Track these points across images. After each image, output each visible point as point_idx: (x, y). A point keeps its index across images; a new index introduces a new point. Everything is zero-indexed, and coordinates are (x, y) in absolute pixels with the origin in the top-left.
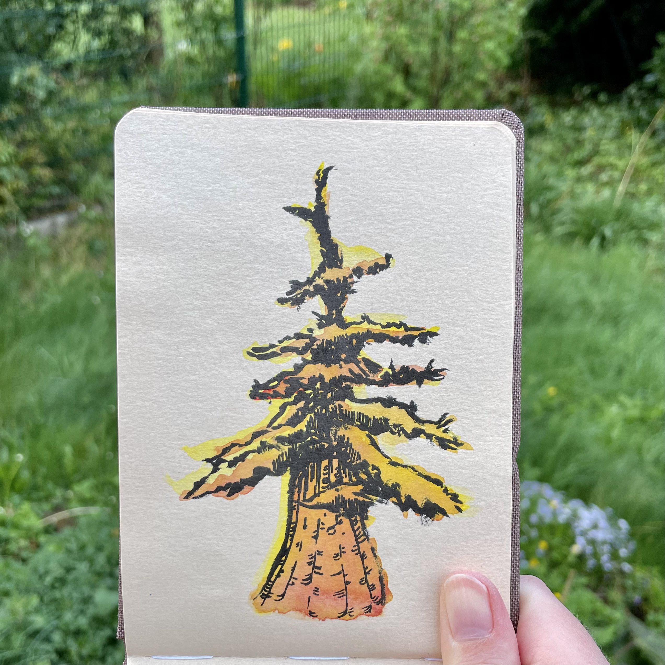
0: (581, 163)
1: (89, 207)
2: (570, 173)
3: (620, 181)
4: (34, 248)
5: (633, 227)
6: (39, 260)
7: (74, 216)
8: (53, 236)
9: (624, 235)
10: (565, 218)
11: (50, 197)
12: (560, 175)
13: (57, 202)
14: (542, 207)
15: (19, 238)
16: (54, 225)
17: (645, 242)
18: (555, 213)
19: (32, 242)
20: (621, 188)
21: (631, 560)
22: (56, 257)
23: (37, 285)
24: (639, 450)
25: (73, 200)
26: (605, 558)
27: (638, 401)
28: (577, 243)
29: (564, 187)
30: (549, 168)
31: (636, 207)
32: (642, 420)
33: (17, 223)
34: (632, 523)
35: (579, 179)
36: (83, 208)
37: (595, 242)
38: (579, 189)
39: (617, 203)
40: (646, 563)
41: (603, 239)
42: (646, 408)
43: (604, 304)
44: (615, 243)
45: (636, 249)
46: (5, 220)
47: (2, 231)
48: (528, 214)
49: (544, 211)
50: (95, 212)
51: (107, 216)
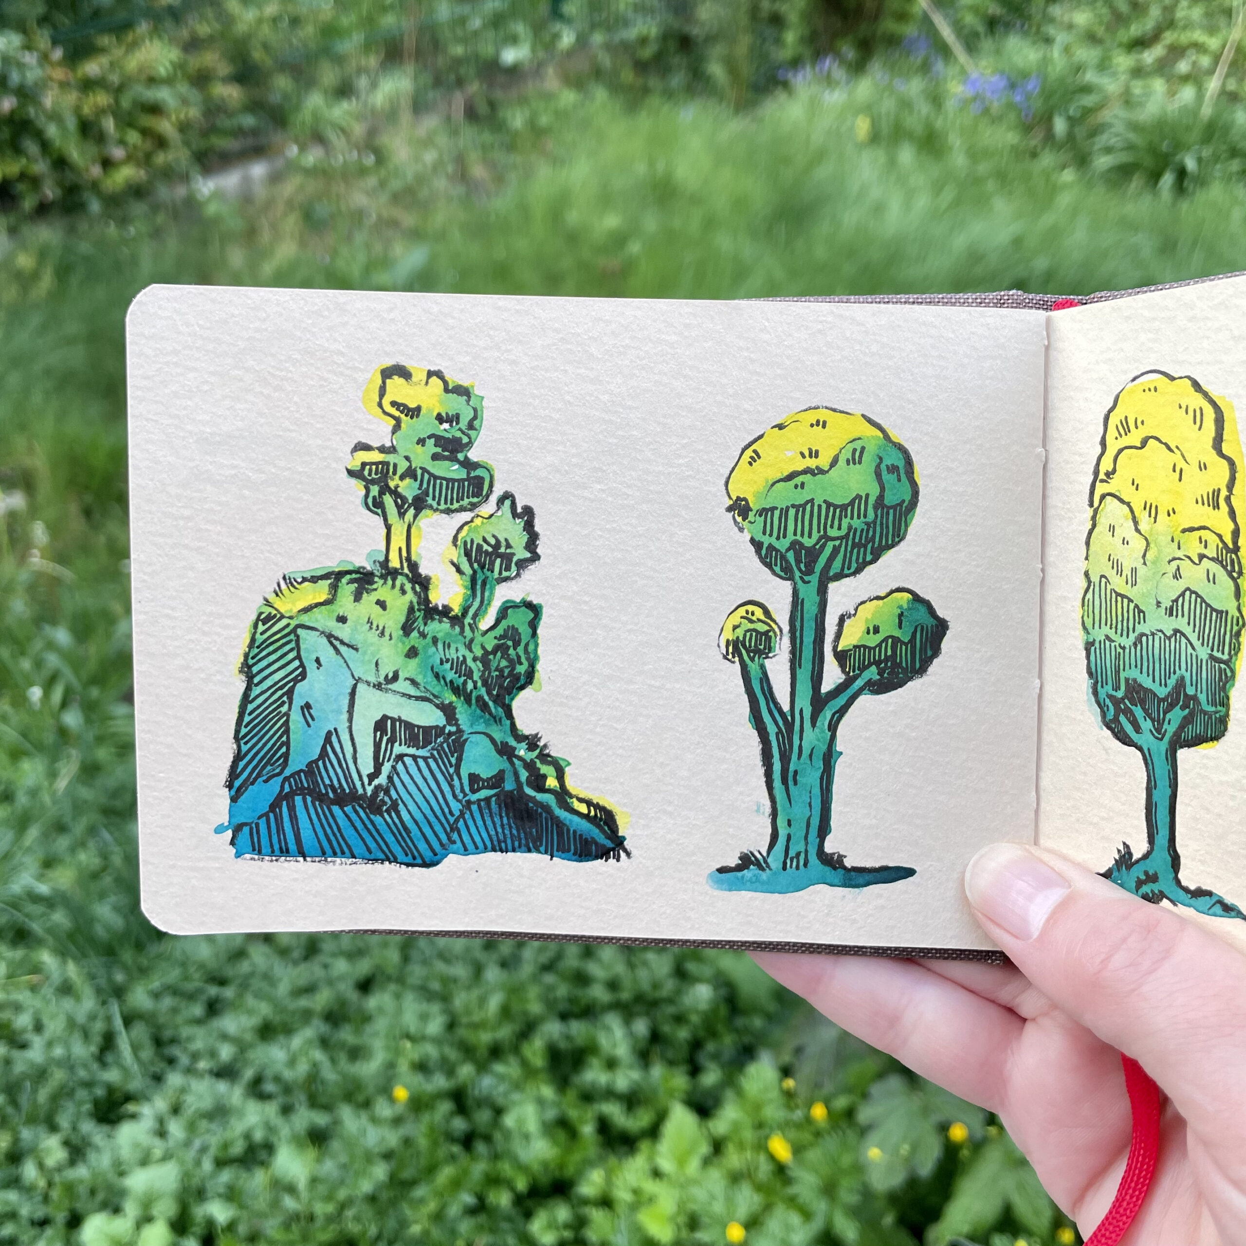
0: (1140, 43)
1: (303, 148)
2: (1123, 61)
3: (1211, 72)
4: (216, 220)
5: (1234, 153)
6: (225, 240)
7: (280, 163)
8: (246, 198)
9: (1219, 166)
10: (1113, 141)
11: (239, 132)
12: (1103, 66)
13: (250, 141)
14: (1072, 121)
15: (191, 204)
16: (247, 181)
18: (1095, 132)
19: (212, 209)
20: (1213, 85)
22: (251, 233)
25: (277, 138)
28: (1136, 182)
29: (1111, 86)
30: (1086, 54)
31: (1240, 116)
33: (185, 178)
35: (1138, 72)
36: (293, 151)
37: (1168, 179)
38: (1138, 89)
39: (1207, 111)
41: (1182, 173)
44: (1202, 181)
46: (168, 174)
47: (163, 192)
48: (1049, 136)
49: (1077, 130)
50: (313, 157)
51: (333, 162)
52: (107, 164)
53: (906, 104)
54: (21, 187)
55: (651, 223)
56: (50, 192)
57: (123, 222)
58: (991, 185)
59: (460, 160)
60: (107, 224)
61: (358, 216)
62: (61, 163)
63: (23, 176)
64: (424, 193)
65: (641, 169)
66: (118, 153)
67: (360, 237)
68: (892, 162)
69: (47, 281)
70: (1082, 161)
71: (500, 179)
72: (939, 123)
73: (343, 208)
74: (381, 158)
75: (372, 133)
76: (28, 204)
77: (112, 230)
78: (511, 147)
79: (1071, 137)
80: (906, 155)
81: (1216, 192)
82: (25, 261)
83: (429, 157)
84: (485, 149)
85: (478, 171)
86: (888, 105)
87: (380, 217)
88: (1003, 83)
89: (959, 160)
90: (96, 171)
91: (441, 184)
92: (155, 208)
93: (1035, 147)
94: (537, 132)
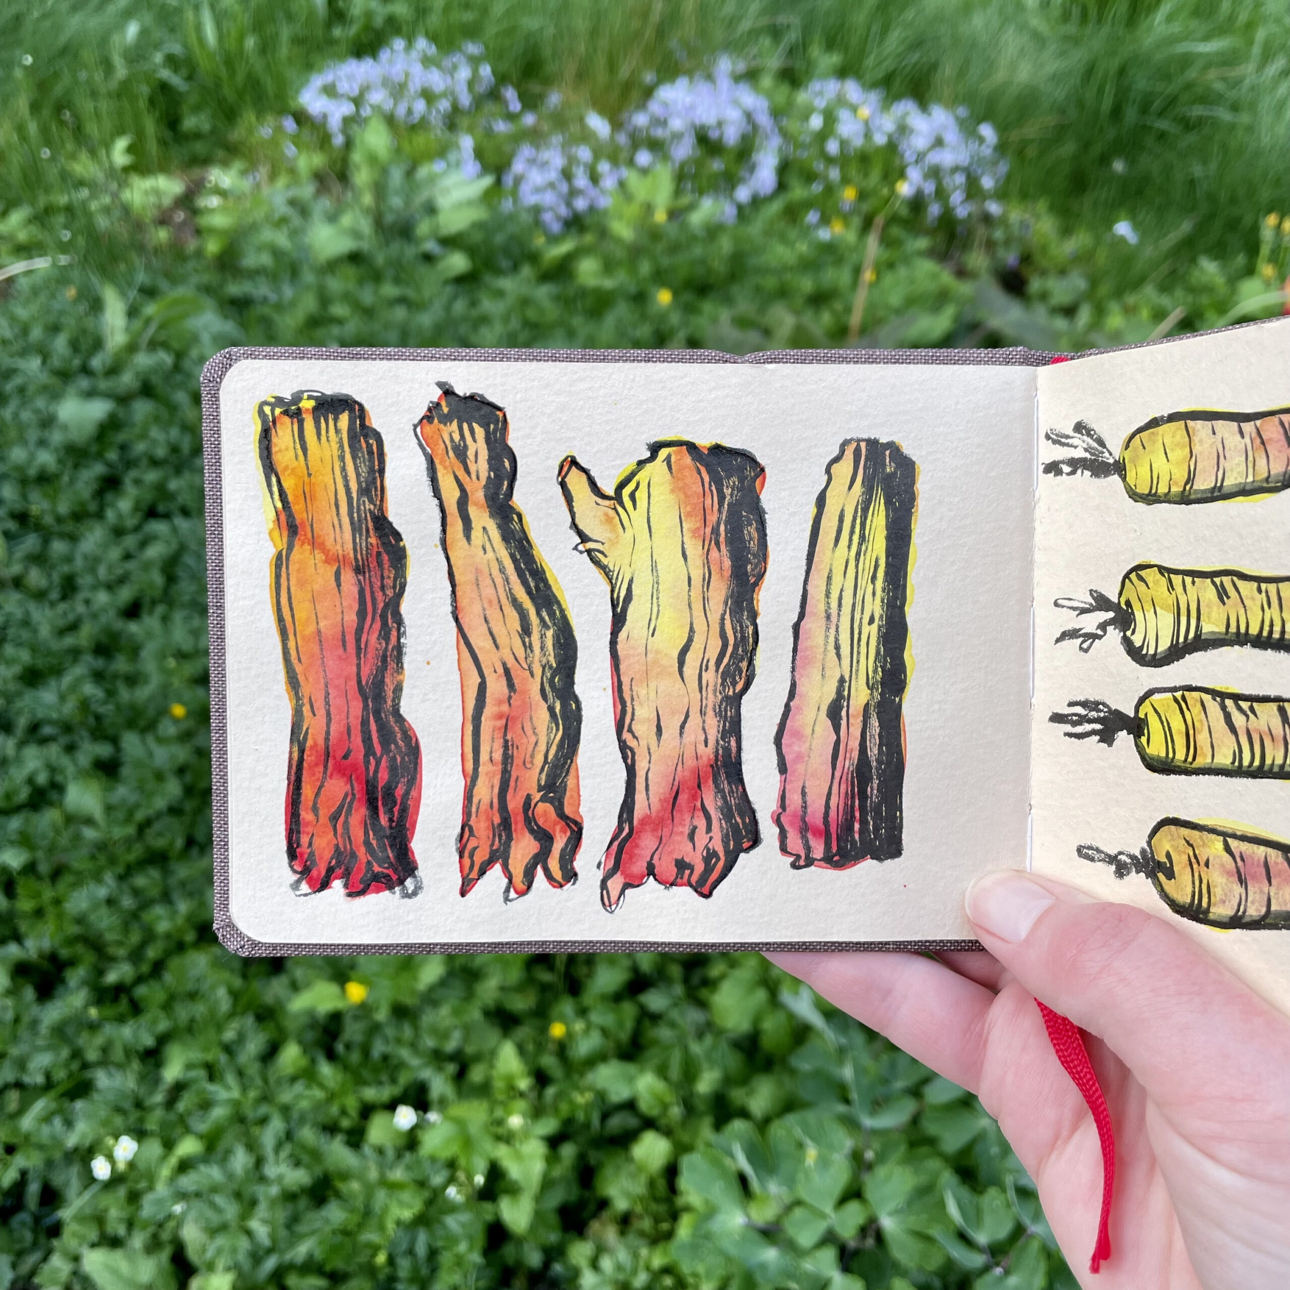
21: (1001, 194)
26: (956, 198)
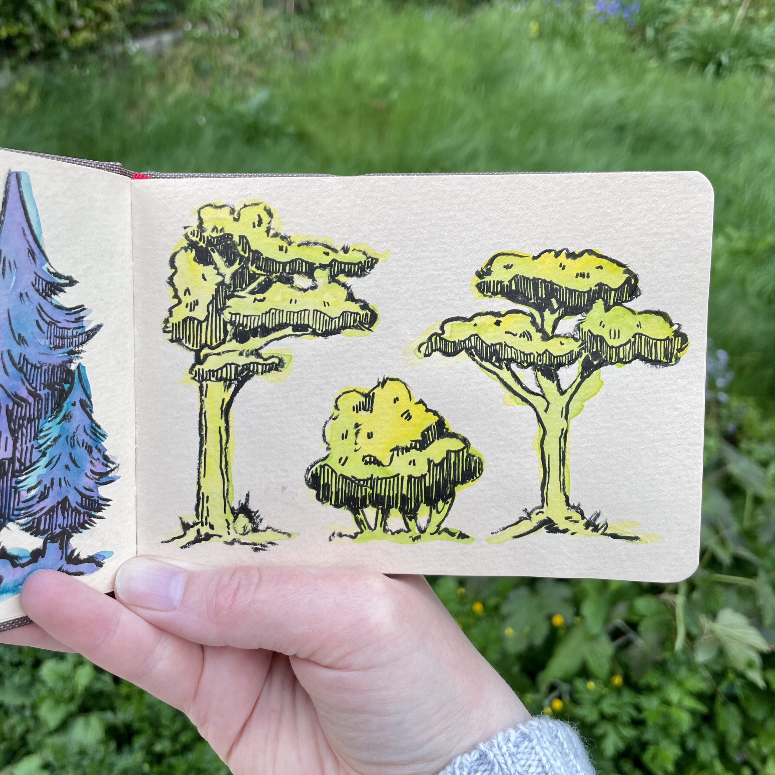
1: (194, 25)
3: (739, 5)
4: (140, 68)
5: (750, 54)
6: (145, 80)
7: (180, 34)
8: (159, 55)
9: (741, 61)
10: (680, 43)
11: (155, 13)
13: (162, 20)
14: (657, 31)
15: (125, 56)
16: (159, 44)
17: (761, 69)
18: (670, 38)
19: (138, 60)
20: (740, 13)
22: (161, 77)
23: (143, 105)
24: (743, 282)
25: (179, 18)
27: (745, 233)
28: (692, 69)
29: (681, 10)
31: (755, 32)
32: (748, 252)
33: (122, 41)
34: (731, 353)
35: (698, 2)
36: (189, 26)
37: (711, 68)
38: (696, 13)
39: (736, 28)
40: (743, 393)
41: (719, 65)
42: (752, 240)
43: (716, 133)
44: (731, 70)
45: (753, 77)
46: (111, 37)
47: (107, 48)
48: (643, 39)
49: (659, 36)
50: (201, 30)
51: (213, 36)
52: (73, 29)
53: (559, 15)
54: (19, 42)
55: (405, 81)
56: (37, 45)
57: (83, 66)
58: (607, 67)
59: (291, 37)
60: (73, 68)
61: (228, 69)
62: (44, 28)
63: (20, 35)
64: (268, 57)
65: (400, 47)
66: (80, 23)
67: (228, 82)
68: (550, 51)
69: (34, 100)
70: (662, 54)
71: (314, 50)
72: (579, 28)
73: (219, 64)
74: (242, 34)
75: (237, 18)
76: (23, 52)
77: (75, 70)
78: (322, 31)
79: (656, 41)
80: (559, 46)
81: (738, 77)
82: (21, 88)
83: (272, 34)
84: (307, 31)
85: (302, 45)
86: (549, 16)
87: (241, 70)
88: (618, 6)
89: (590, 51)
90: (66, 33)
91: (279, 51)
92: (103, 58)
93: (635, 45)
94: (338, 22)
